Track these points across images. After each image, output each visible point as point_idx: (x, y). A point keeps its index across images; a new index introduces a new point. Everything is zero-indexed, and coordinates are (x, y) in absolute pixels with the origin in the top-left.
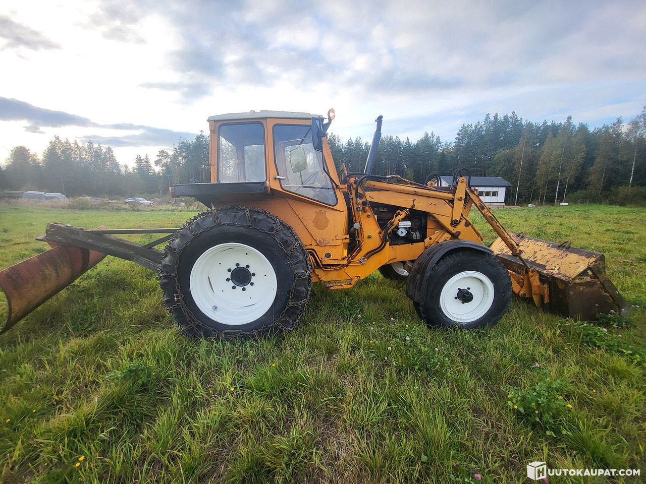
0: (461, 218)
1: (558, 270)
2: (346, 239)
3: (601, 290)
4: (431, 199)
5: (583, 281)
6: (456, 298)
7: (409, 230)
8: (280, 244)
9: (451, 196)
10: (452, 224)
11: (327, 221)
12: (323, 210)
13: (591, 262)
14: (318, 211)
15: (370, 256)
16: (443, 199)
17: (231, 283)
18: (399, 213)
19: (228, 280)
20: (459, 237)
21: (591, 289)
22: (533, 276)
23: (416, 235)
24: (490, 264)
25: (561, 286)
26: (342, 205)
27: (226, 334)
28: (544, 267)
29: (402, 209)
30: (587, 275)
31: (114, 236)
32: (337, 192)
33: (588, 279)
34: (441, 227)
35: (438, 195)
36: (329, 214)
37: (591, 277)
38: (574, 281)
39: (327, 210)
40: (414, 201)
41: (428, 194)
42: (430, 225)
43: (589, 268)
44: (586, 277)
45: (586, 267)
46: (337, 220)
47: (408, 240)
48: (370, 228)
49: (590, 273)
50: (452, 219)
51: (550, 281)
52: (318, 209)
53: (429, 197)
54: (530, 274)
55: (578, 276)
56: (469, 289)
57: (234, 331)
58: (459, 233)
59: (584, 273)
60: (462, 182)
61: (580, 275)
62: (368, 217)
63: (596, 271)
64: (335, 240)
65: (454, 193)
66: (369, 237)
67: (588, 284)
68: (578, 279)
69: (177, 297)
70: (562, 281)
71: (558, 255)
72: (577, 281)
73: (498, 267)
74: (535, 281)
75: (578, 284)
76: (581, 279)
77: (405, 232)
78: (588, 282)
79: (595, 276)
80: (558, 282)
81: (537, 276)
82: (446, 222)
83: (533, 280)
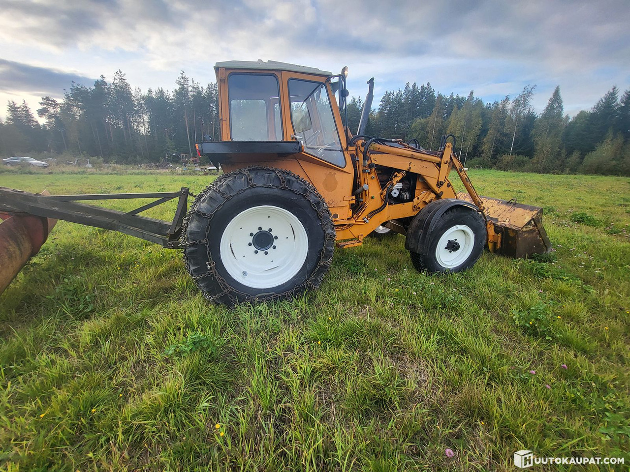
0: (444, 180)
1: (509, 221)
2: (352, 200)
3: (537, 236)
4: (424, 162)
5: (527, 229)
6: (446, 248)
7: (400, 190)
8: (313, 205)
9: (438, 159)
10: (437, 185)
11: (336, 183)
12: (333, 172)
13: (534, 214)
14: (328, 173)
15: (373, 215)
16: (432, 162)
17: (253, 248)
18: (396, 175)
19: (250, 244)
20: (442, 197)
21: (531, 235)
22: (490, 228)
23: (406, 195)
25: (511, 235)
26: (349, 168)
27: (259, 297)
28: (496, 220)
29: (399, 171)
30: (531, 224)
32: (346, 153)
33: (531, 227)
34: (428, 187)
35: (431, 159)
36: (338, 176)
37: (533, 226)
38: (522, 230)
39: (337, 172)
40: (410, 164)
41: (423, 157)
42: (419, 186)
43: (533, 219)
44: (529, 226)
45: (530, 218)
46: (345, 182)
47: (399, 200)
48: (372, 187)
49: (533, 223)
50: (438, 181)
51: (503, 231)
52: (329, 171)
53: (422, 160)
54: (488, 226)
55: (525, 226)
56: (456, 240)
57: (267, 294)
58: (442, 193)
59: (529, 223)
60: (449, 147)
61: (526, 225)
62: (372, 178)
63: (536, 221)
64: (342, 201)
65: (441, 157)
66: (372, 198)
67: (531, 231)
69: (210, 265)
70: (513, 230)
71: (507, 210)
72: (524, 229)
74: (491, 232)
75: (524, 232)
77: (398, 193)
78: (531, 230)
79: (535, 225)
80: (510, 231)
81: (493, 227)
82: (433, 183)
83: (490, 231)
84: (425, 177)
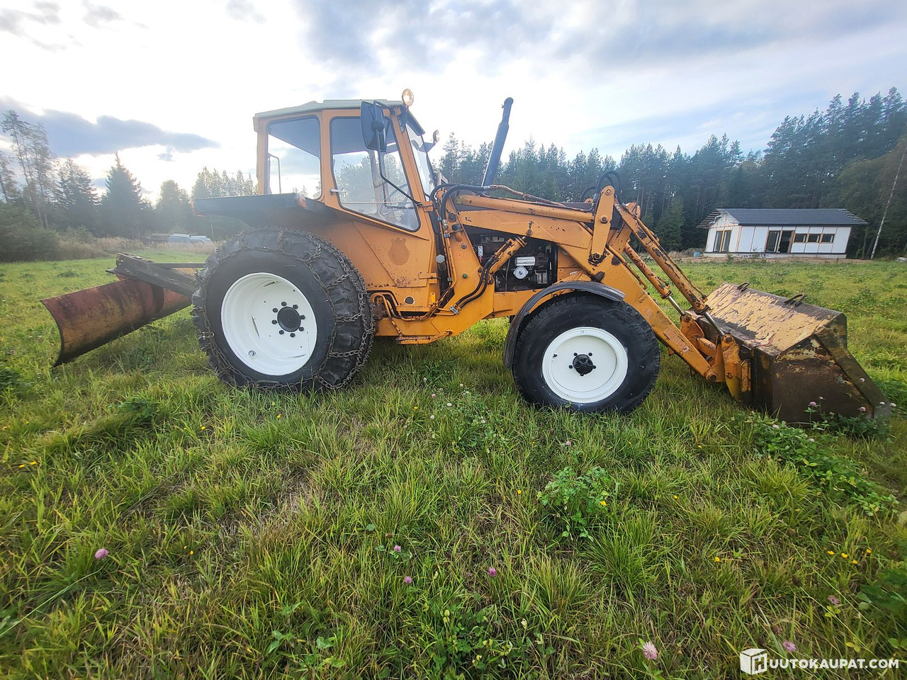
0: (605, 252)
1: (769, 339)
2: (432, 278)
3: (836, 375)
4: (558, 221)
5: (801, 357)
6: (570, 367)
7: (532, 270)
8: (315, 275)
9: (589, 216)
10: (590, 260)
11: (407, 253)
12: (401, 237)
13: (820, 326)
14: (395, 239)
15: (465, 304)
16: (578, 222)
17: (278, 327)
18: (511, 243)
19: (274, 322)
20: (602, 281)
21: (816, 372)
22: (728, 348)
23: (542, 278)
24: (620, 318)
25: (765, 365)
26: (427, 231)
27: (261, 384)
28: (752, 335)
29: (514, 236)
30: (810, 347)
31: (182, 271)
32: (421, 212)
33: (812, 354)
34: (576, 266)
35: (570, 216)
36: (409, 243)
37: (818, 352)
38: (784, 357)
39: (406, 238)
40: (530, 224)
41: (552, 213)
42: (562, 263)
43: (814, 336)
44: (806, 351)
45: (810, 334)
46: (421, 252)
47: (529, 283)
48: (466, 264)
49: (815, 344)
50: (590, 253)
51: (752, 356)
52: (395, 237)
53: (554, 218)
54: (724, 344)
55: (792, 348)
56: (591, 354)
57: (269, 381)
58: (602, 275)
59: (805, 343)
60: (608, 194)
61: (795, 347)
62: (464, 247)
63: (827, 341)
64: (418, 279)
65: (594, 213)
66: (465, 277)
67: (809, 363)
68: (793, 353)
69: (206, 335)
70: (767, 356)
71: (779, 316)
72: (790, 356)
73: (633, 324)
74: (732, 356)
75: (791, 361)
76: (798, 353)
77: (525, 273)
78: (811, 360)
79: (824, 350)
80: (762, 357)
81: (736, 349)
82: (583, 258)
83: (728, 354)
84: (563, 246)
